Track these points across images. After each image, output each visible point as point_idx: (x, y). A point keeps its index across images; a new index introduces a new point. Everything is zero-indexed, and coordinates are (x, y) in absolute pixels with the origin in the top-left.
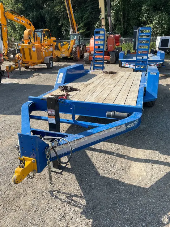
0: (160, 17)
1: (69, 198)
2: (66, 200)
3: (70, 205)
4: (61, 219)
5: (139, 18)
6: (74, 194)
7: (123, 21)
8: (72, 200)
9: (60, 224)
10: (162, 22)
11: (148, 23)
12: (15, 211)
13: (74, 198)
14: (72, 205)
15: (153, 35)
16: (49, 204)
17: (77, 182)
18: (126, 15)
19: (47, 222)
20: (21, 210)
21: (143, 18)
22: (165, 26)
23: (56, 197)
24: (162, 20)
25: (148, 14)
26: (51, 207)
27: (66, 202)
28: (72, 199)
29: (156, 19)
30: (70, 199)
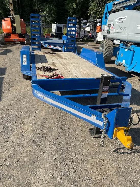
0: (49, 8)
5: (32, 6)
7: (18, 8)
10: (51, 12)
11: (41, 12)
15: (45, 22)
18: (20, 2)
21: (35, 7)
22: (54, 15)
23: (124, 153)
24: (51, 11)
25: (39, 4)
29: (46, 9)
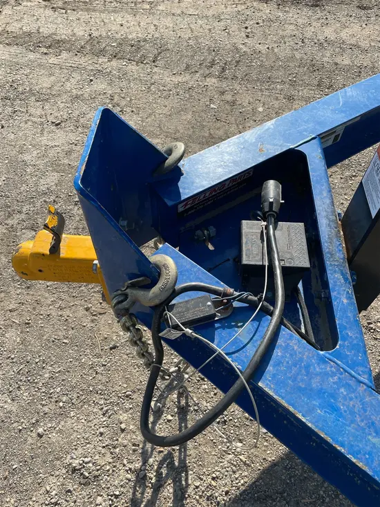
1: (164, 471)
2: (151, 460)
3: (135, 487)
4: (74, 470)
6: (188, 485)
8: (158, 488)
9: (57, 473)
12: (87, 309)
13: (168, 491)
14: (134, 494)
16: (127, 396)
17: (255, 475)
19: (62, 423)
20: (92, 321)
26: (116, 413)
27: (145, 462)
28: (161, 486)
30: (159, 474)
